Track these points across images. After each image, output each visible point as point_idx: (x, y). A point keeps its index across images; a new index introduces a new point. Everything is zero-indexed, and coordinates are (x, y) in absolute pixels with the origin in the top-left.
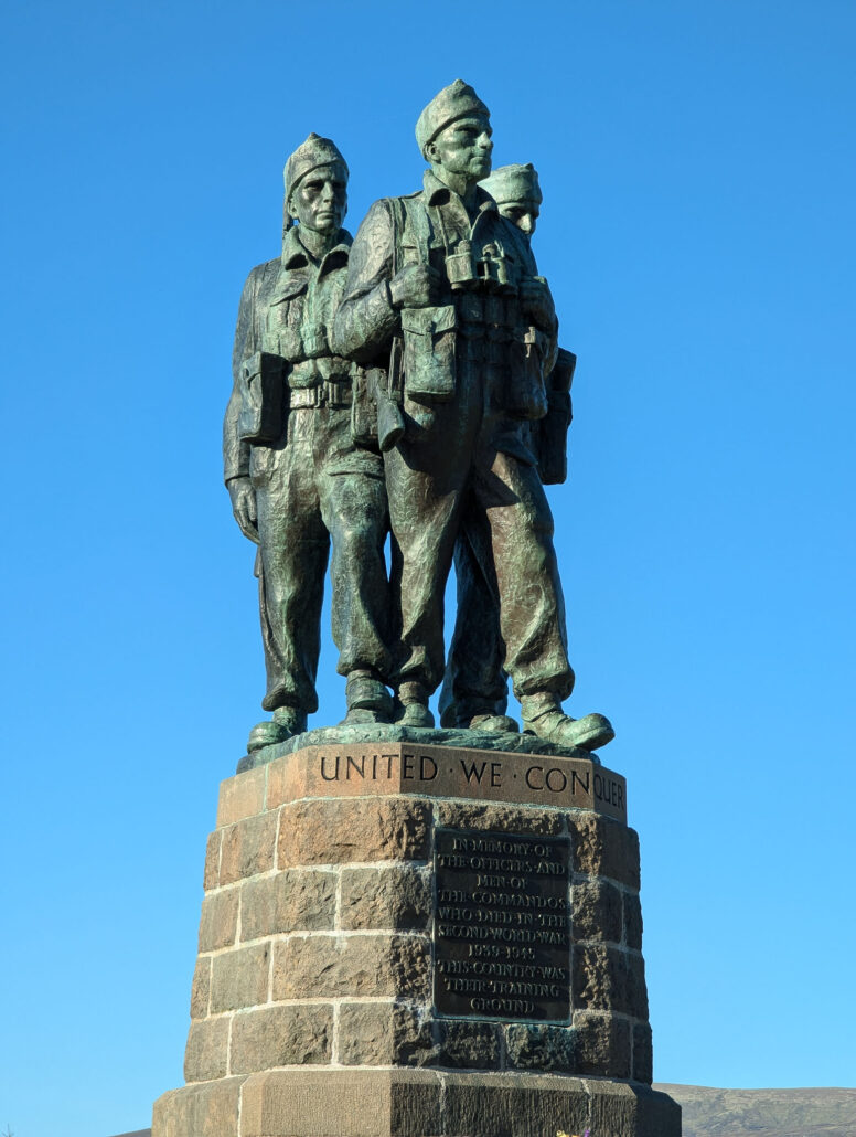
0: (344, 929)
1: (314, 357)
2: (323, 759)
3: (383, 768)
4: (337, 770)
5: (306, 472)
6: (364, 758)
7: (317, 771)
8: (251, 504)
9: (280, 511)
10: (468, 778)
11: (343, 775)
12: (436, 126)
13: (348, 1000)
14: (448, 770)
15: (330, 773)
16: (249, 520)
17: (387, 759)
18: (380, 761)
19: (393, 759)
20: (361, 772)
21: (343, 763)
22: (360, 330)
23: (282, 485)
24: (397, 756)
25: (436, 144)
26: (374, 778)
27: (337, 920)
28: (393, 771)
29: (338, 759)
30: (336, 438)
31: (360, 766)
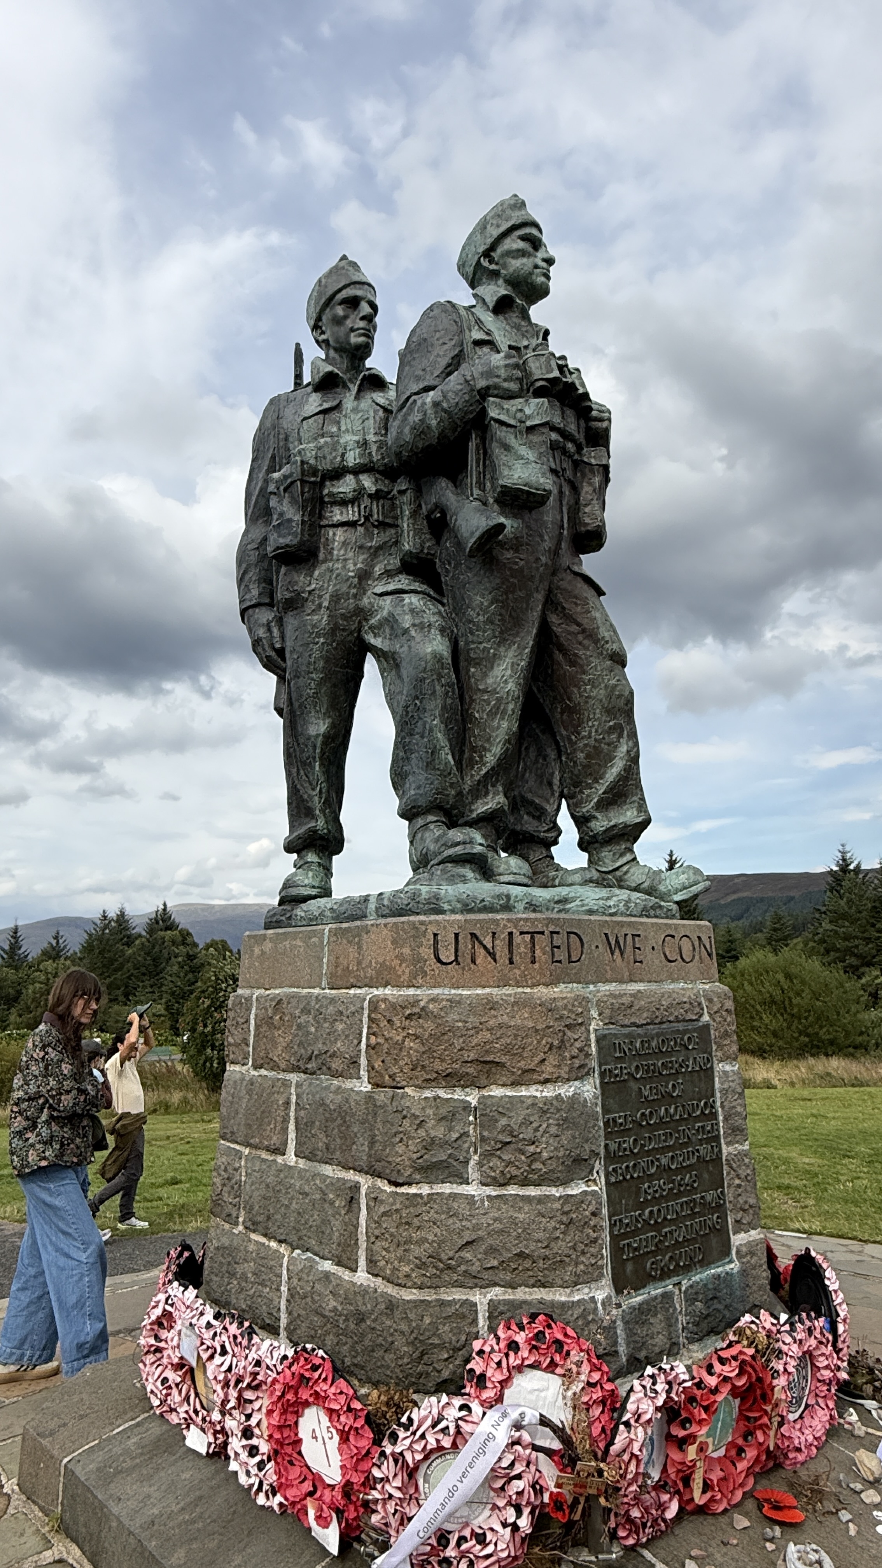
0: (484, 1184)
1: (357, 471)
2: (435, 935)
3: (522, 949)
4: (456, 951)
5: (348, 593)
6: (494, 934)
7: (427, 952)
8: (276, 632)
9: (318, 635)
10: (612, 954)
11: (465, 959)
12: (496, 233)
13: (496, 1293)
14: (593, 948)
15: (447, 955)
16: (274, 648)
17: (527, 937)
18: (517, 939)
19: (537, 936)
20: (492, 955)
21: (465, 944)
22: (434, 423)
23: (320, 606)
24: (542, 933)
25: (496, 255)
26: (511, 962)
27: (472, 1171)
28: (538, 952)
29: (457, 935)
30: (381, 558)
31: (489, 946)
